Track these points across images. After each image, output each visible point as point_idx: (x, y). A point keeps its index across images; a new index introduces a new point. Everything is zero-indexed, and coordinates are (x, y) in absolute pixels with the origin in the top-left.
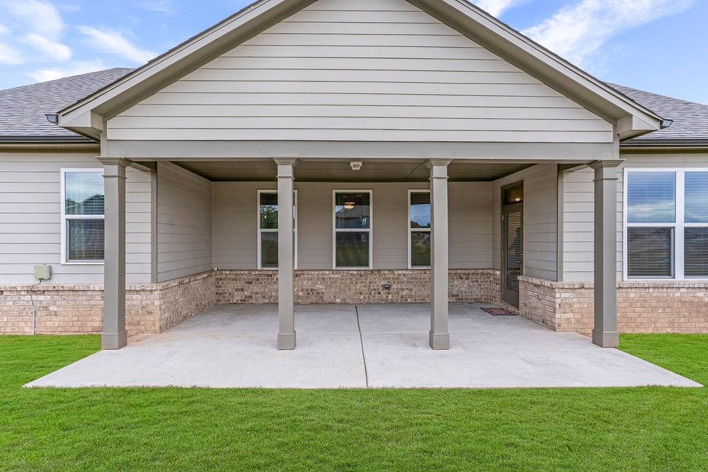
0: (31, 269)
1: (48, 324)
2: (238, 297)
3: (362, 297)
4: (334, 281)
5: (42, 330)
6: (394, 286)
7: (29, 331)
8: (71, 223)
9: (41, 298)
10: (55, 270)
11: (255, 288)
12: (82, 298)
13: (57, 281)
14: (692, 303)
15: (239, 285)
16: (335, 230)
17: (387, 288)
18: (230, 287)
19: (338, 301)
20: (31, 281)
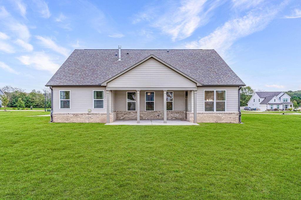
0: (87, 110)
1: (91, 120)
2: (122, 118)
3: (152, 118)
4: (145, 114)
5: (90, 122)
6: (160, 115)
7: (87, 122)
8: (94, 101)
9: (90, 115)
10: (92, 110)
11: (126, 116)
12: (98, 116)
13: (92, 112)
14: (217, 116)
15: (122, 115)
16: (146, 102)
17: (158, 116)
18: (120, 115)
19: (146, 119)
20: (87, 112)
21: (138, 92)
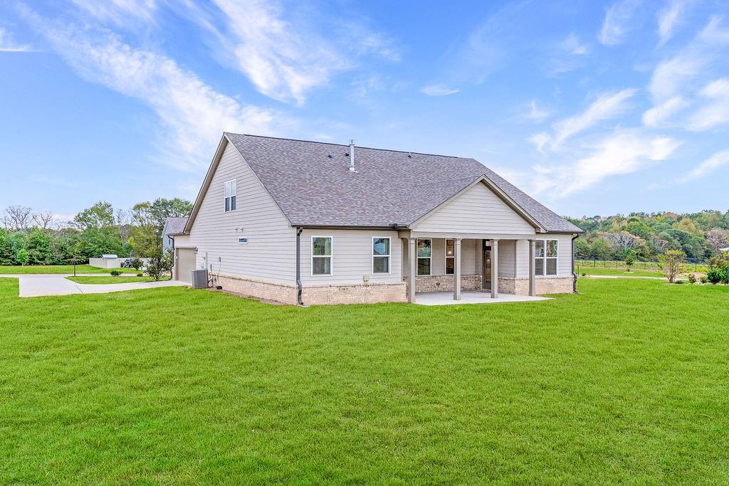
0: (362, 277)
1: (370, 298)
3: (429, 289)
7: (364, 302)
8: (374, 258)
9: (368, 288)
13: (371, 282)
14: (548, 284)
17: (438, 284)
21: (459, 243)
